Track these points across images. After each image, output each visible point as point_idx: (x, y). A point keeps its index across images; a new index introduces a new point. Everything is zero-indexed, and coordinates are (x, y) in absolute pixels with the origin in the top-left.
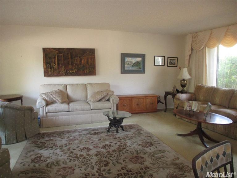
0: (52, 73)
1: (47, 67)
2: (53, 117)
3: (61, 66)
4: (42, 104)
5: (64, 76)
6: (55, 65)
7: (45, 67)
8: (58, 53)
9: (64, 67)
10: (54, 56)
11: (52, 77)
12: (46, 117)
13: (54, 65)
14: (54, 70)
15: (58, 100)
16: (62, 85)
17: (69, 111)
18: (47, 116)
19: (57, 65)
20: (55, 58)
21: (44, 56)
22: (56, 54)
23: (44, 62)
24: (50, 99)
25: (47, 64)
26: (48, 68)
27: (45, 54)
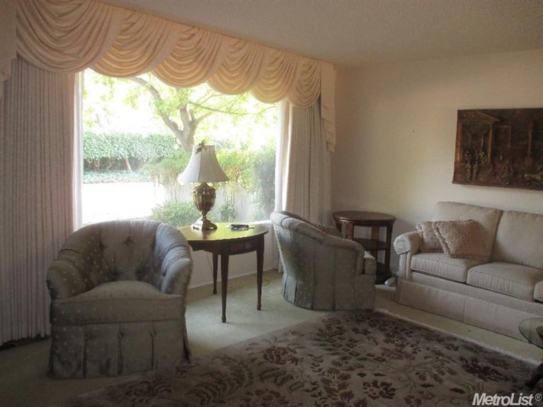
0: (474, 175)
1: (463, 161)
2: (422, 285)
3: (501, 158)
4: (405, 248)
5: (506, 186)
6: (486, 154)
7: (458, 160)
8: (496, 123)
9: (507, 162)
10: (485, 132)
11: (472, 184)
12: (408, 280)
13: (482, 154)
14: (480, 167)
15: (447, 246)
16: (487, 209)
17: (465, 283)
18: (411, 279)
19: (489, 155)
20: (486, 136)
21: (460, 132)
22: (491, 126)
23: (457, 147)
24: (432, 239)
25: (465, 151)
26: (466, 162)
27: (463, 126)
